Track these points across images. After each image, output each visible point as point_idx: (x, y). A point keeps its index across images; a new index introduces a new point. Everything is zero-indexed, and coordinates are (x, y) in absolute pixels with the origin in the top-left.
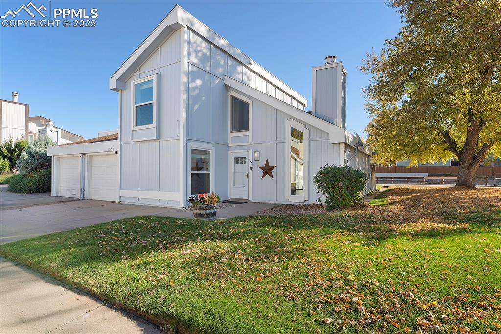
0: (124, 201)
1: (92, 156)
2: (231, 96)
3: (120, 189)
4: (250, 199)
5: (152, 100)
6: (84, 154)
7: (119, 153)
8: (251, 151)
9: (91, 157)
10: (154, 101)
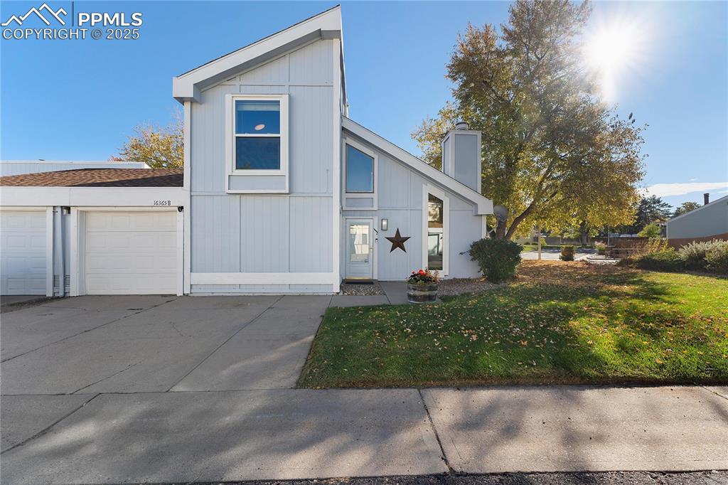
0: (198, 292)
1: (86, 212)
2: (346, 144)
3: (191, 272)
4: (375, 278)
5: (279, 133)
6: (68, 209)
7: (187, 209)
8: (376, 219)
9: (83, 214)
10: (283, 135)
